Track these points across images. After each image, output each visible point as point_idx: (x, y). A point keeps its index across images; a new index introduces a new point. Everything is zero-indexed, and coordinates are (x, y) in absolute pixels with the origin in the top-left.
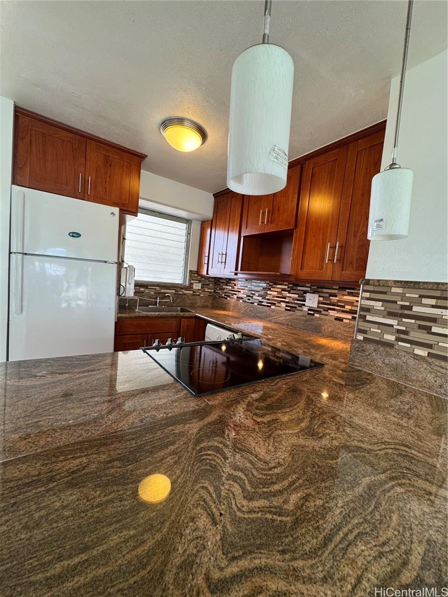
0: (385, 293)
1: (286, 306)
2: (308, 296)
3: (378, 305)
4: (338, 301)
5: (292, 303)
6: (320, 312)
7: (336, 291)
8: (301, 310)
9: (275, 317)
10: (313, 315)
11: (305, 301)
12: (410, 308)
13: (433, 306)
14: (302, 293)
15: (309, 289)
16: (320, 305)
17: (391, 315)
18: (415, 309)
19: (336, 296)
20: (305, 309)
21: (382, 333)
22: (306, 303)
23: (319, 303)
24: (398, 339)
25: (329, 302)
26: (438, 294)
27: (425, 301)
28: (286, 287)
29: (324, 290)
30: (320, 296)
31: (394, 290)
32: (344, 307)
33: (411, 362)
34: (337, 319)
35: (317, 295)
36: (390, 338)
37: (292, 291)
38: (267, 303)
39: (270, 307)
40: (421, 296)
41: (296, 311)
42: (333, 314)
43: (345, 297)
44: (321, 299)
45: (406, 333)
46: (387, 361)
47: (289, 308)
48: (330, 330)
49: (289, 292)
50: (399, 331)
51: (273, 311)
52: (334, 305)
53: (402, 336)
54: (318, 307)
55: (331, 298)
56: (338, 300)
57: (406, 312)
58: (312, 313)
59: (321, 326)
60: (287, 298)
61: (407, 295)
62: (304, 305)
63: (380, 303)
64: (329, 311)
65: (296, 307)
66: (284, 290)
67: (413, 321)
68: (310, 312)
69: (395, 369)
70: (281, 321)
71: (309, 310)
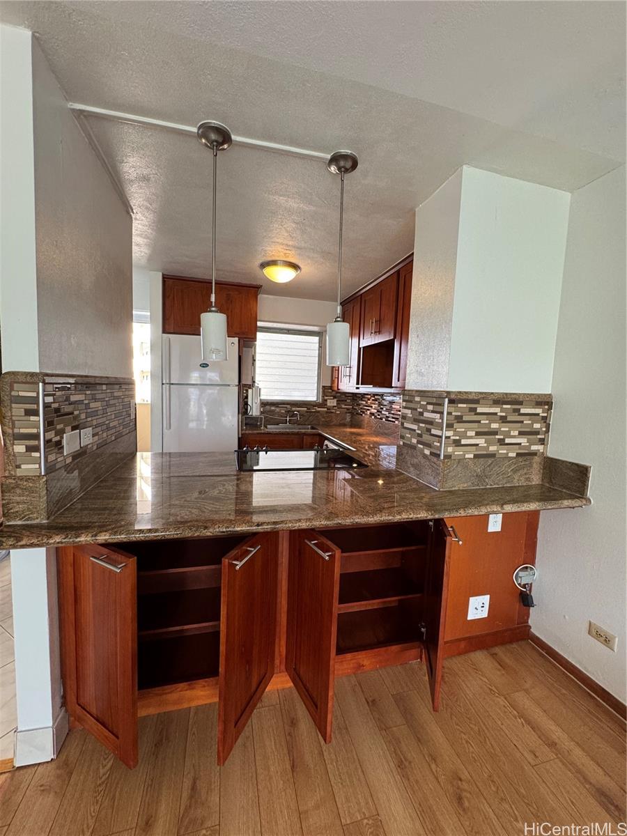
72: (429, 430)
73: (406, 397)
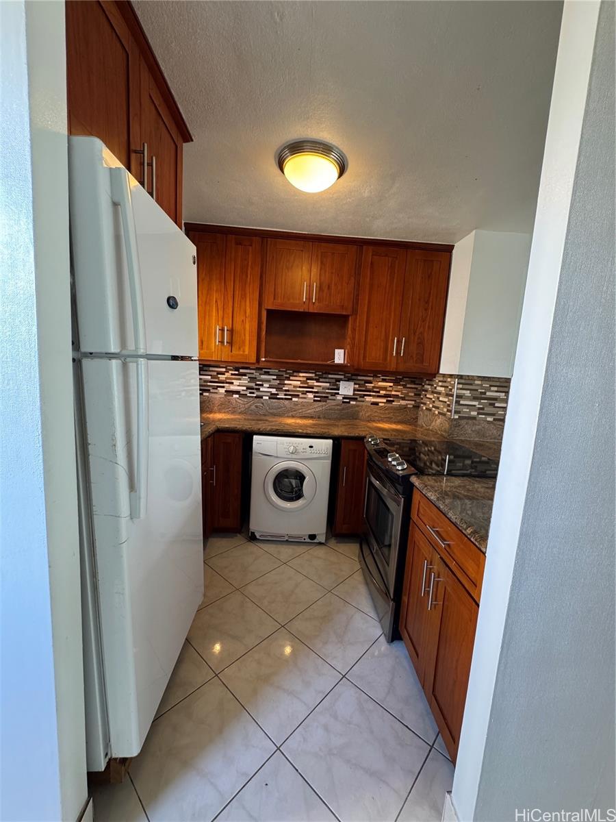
0: (471, 384)
1: (315, 397)
2: (342, 384)
3: (467, 393)
4: (374, 387)
5: (321, 393)
6: (357, 399)
7: (371, 379)
8: (334, 400)
9: (301, 411)
11: (339, 390)
12: (485, 393)
13: (497, 392)
14: (334, 381)
15: (342, 377)
16: (356, 392)
17: (475, 399)
18: (488, 394)
19: (371, 383)
20: (340, 398)
21: (470, 412)
22: (340, 392)
23: (354, 390)
24: (479, 414)
25: (364, 389)
26: (498, 384)
27: (493, 389)
28: (313, 375)
29: (359, 378)
30: (355, 384)
31: (477, 382)
32: (379, 392)
33: (487, 426)
34: (373, 404)
35: (353, 383)
36: (474, 413)
37: (321, 380)
38: (285, 395)
39: (291, 399)
40: (491, 386)
41: (328, 401)
42: (370, 400)
43: (380, 383)
44: (357, 386)
45: (482, 409)
46: (473, 429)
47: (319, 399)
48: (367, 415)
49: (318, 381)
50: (479, 409)
51: (296, 404)
52: (370, 391)
53: (481, 411)
54: (354, 394)
55: (366, 385)
57: (483, 396)
59: (358, 412)
60: (315, 388)
61: (483, 385)
62: (338, 394)
63: (469, 392)
64: (365, 397)
65: (327, 397)
66: (309, 378)
67: (486, 401)
68: (345, 400)
69: (478, 432)
70: (309, 413)
71: (344, 398)
72: (493, 405)
73: (463, 381)
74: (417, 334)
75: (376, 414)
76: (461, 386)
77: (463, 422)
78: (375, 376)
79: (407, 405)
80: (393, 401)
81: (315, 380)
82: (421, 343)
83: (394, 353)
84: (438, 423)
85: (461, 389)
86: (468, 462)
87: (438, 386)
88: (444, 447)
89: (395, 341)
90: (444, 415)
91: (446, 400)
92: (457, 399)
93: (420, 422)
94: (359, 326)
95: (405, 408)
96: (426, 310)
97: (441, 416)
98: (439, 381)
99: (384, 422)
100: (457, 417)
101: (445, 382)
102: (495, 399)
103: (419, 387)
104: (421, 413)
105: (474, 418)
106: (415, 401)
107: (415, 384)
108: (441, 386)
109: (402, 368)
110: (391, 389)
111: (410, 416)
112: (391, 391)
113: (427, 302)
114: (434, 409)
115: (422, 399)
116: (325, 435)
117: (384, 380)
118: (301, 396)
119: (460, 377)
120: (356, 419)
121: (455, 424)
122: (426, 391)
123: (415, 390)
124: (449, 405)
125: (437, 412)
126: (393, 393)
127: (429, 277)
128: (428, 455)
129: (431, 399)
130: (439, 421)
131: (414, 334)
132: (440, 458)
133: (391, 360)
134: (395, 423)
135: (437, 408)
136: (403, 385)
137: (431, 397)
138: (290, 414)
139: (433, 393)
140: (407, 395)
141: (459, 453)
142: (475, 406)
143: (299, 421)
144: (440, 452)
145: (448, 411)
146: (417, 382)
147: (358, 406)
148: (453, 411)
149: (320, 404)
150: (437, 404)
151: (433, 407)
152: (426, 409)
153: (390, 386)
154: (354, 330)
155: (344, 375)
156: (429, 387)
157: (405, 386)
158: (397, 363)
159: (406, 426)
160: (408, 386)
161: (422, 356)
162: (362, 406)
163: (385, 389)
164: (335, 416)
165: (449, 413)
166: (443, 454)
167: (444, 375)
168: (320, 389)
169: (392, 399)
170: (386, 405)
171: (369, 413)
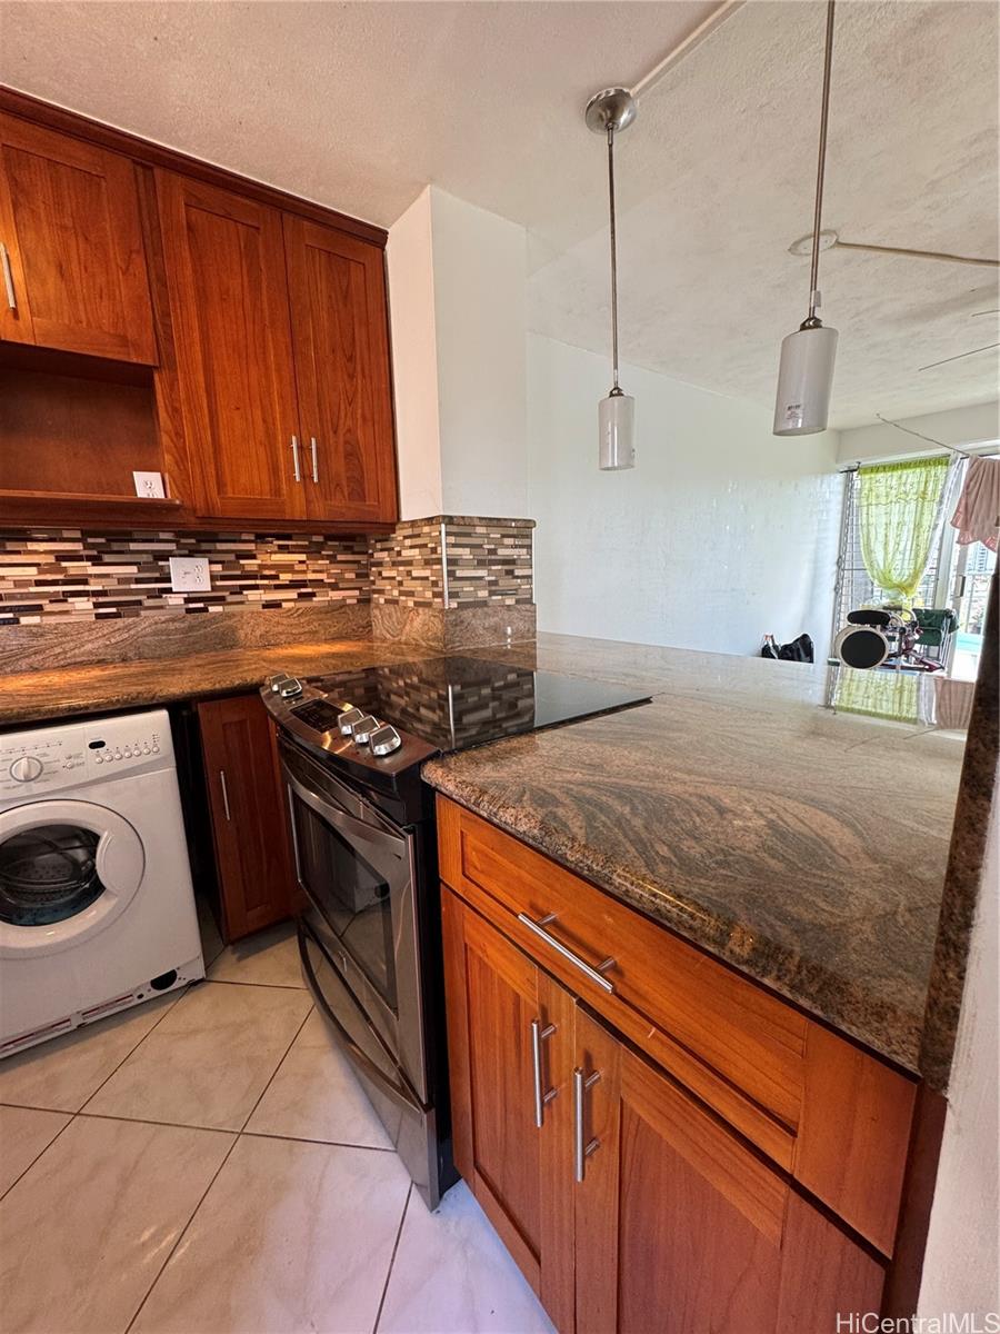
0: (468, 535)
1: (97, 605)
2: (176, 566)
4: (262, 567)
5: (119, 593)
6: (223, 598)
7: (251, 547)
8: (161, 607)
9: (58, 650)
10: (205, 610)
11: (169, 580)
12: (493, 552)
13: (512, 547)
14: (150, 558)
15: (172, 547)
16: (219, 583)
17: (481, 563)
18: (499, 552)
19: (254, 557)
20: (175, 600)
21: (475, 591)
22: (174, 586)
23: (213, 578)
24: (492, 593)
25: (239, 573)
26: (513, 531)
27: (506, 541)
28: (78, 546)
29: (220, 546)
30: (211, 562)
31: (478, 530)
32: (276, 577)
33: (506, 615)
34: (268, 605)
35: (207, 560)
36: (483, 594)
37: (107, 558)
40: (503, 536)
41: (142, 613)
42: (258, 598)
43: (275, 557)
44: (218, 568)
45: (494, 583)
46: (487, 625)
47: (114, 610)
48: (258, 633)
49: (97, 561)
50: (491, 583)
51: (37, 631)
52: (255, 578)
53: (494, 588)
54: (214, 588)
55: (242, 562)
56: (259, 565)
57: (493, 557)
58: (201, 605)
59: (234, 630)
60: (91, 581)
61: (492, 536)
62: (169, 591)
63: (468, 550)
64: (245, 592)
65: (139, 603)
67: (499, 567)
68: (192, 606)
70: (91, 653)
71: (187, 600)
72: (510, 573)
73: (454, 529)
74: (341, 432)
75: (280, 629)
76: (452, 540)
77: (467, 614)
78: (261, 538)
79: (344, 599)
80: (313, 595)
81: (89, 558)
82: (352, 455)
83: (297, 474)
84: (419, 626)
85: (454, 545)
86: (486, 691)
87: (404, 547)
88: (440, 669)
89: (294, 445)
90: (428, 605)
91: (427, 573)
92: (450, 568)
93: (377, 632)
94: (188, 398)
95: (341, 607)
96: (351, 377)
97: (421, 610)
98: (405, 537)
99: (302, 643)
100: (454, 605)
101: (418, 536)
102: (511, 562)
103: (363, 559)
104: (377, 612)
105: (484, 604)
106: (360, 589)
107: (354, 553)
108: (412, 547)
109: (320, 511)
110: (303, 567)
111: (356, 619)
112: (304, 572)
113: (351, 359)
114: (403, 598)
115: (373, 583)
116: (142, 703)
117: (282, 549)
118: (48, 607)
119: (449, 520)
120: (232, 647)
121: (453, 621)
122: (380, 564)
123: (355, 566)
124: (435, 584)
125: (411, 604)
126: (311, 576)
127: (345, 298)
128: (408, 694)
129: (394, 578)
130: (418, 622)
131: (335, 432)
132: (434, 695)
133: (291, 491)
134: (326, 641)
135: (410, 594)
136: (328, 557)
137: (393, 573)
138: (24, 664)
139: (394, 564)
140: (340, 578)
141: (470, 677)
142: (481, 578)
143: (56, 679)
144: (433, 685)
145: (436, 595)
146: (356, 549)
147: (230, 616)
148: (446, 594)
149: (120, 622)
150: (409, 585)
151: (402, 593)
152: (387, 601)
153: (301, 562)
154: (175, 412)
155: (177, 542)
156: (385, 554)
157: (332, 559)
158: (308, 502)
159: (351, 643)
160: (340, 558)
161: (361, 482)
162: (242, 614)
163: (289, 568)
164: (173, 648)
165: (439, 600)
166: (440, 686)
167: (413, 523)
168: (112, 585)
169: (309, 590)
170: (299, 605)
171: (263, 629)
